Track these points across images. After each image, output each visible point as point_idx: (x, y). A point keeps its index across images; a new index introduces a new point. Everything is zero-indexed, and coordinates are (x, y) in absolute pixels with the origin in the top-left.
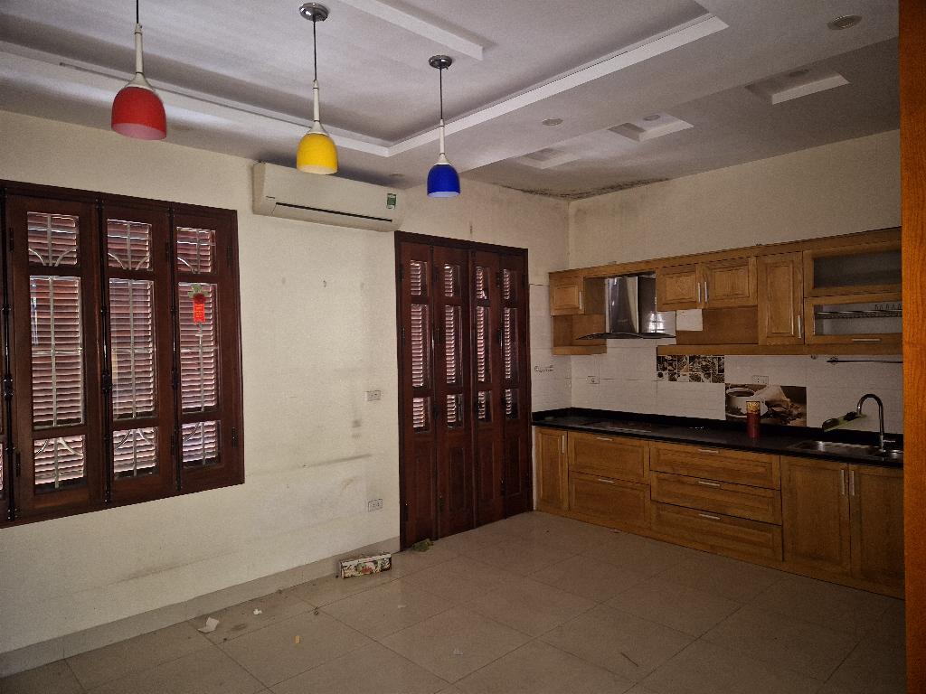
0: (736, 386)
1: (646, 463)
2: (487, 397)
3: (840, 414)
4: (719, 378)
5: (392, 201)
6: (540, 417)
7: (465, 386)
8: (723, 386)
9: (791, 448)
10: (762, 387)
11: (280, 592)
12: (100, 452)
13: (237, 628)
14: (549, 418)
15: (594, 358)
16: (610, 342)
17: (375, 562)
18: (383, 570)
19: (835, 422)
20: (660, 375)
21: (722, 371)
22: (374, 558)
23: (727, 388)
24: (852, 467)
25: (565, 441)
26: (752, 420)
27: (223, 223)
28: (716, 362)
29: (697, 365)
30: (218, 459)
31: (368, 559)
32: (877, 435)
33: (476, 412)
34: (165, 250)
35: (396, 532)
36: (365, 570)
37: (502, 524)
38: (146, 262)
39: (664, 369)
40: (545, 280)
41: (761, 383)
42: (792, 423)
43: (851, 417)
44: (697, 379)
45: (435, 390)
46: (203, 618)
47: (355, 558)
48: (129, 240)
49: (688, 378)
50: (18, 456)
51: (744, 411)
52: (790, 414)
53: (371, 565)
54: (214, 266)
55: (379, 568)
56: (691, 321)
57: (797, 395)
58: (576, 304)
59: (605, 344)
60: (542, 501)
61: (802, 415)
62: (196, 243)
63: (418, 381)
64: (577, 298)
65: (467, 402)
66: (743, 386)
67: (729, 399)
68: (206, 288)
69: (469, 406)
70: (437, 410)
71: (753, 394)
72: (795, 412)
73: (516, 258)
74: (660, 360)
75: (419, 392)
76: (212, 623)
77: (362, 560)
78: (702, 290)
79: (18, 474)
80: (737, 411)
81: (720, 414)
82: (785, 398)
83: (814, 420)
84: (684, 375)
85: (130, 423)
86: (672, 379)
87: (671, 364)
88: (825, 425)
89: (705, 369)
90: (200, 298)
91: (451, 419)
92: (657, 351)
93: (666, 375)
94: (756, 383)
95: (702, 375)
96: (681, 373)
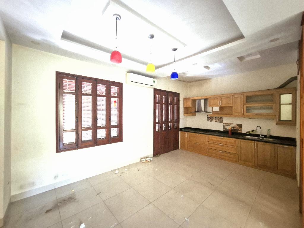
1: (206, 140)
2: (171, 125)
3: (250, 130)
4: (222, 121)
5: (154, 82)
6: (181, 129)
7: (167, 122)
9: (240, 137)
11: (130, 165)
12: (95, 134)
13: (122, 173)
14: (183, 129)
15: (193, 117)
16: (197, 114)
17: (149, 159)
18: (151, 161)
19: (249, 132)
20: (208, 121)
22: (149, 158)
23: (223, 124)
24: (256, 142)
25: (187, 134)
26: (230, 131)
27: (120, 85)
28: (221, 118)
29: (217, 119)
30: (118, 136)
31: (148, 159)
32: (259, 135)
33: (169, 128)
34: (108, 91)
35: (152, 153)
36: (147, 161)
37: (173, 152)
38: (104, 94)
39: (209, 119)
40: (183, 100)
41: (231, 123)
42: (239, 132)
43: (253, 131)
44: (217, 122)
45: (160, 123)
46: (115, 170)
47: (145, 158)
48: (102, 89)
50: (79, 134)
51: (227, 129)
52: (238, 130)
53: (148, 160)
54: (118, 95)
55: (150, 160)
56: (217, 109)
57: (240, 126)
58: (190, 105)
59: (195, 114)
60: (181, 147)
61: (241, 130)
62: (114, 90)
63: (157, 121)
64: (190, 104)
65: (167, 125)
66: (227, 123)
67: (224, 127)
68: (116, 99)
69: (167, 126)
70: (161, 127)
71: (230, 125)
72: (240, 129)
73: (177, 95)
74: (208, 117)
75: (157, 123)
76: (117, 172)
77: (146, 159)
78: (220, 102)
79: (79, 138)
80: (226, 129)
81: (222, 129)
82: (237, 126)
83: (244, 131)
84: (214, 121)
85: (100, 128)
86: (211, 121)
87: (211, 118)
88: (247, 132)
90: (115, 101)
91: (164, 129)
92: (208, 115)
93: (209, 121)
94: (230, 123)
95: (218, 121)
96: (213, 120)
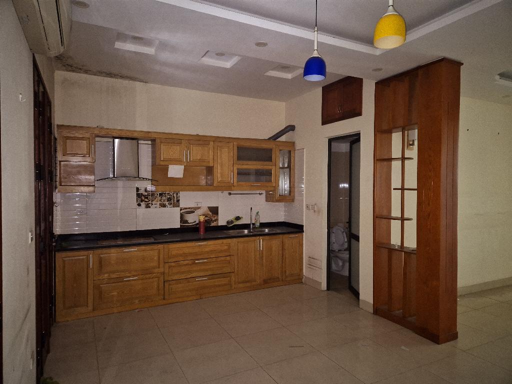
0: (186, 209)
3: (233, 217)
4: (176, 204)
8: (179, 209)
10: (199, 208)
19: (232, 222)
20: (139, 205)
21: (178, 201)
23: (181, 210)
26: (202, 225)
28: (175, 195)
29: (164, 198)
39: (142, 201)
41: (198, 206)
42: (212, 225)
43: (238, 218)
44: (164, 206)
49: (158, 205)
51: (191, 222)
52: (212, 220)
57: (214, 211)
61: (217, 220)
66: (189, 208)
67: (182, 216)
71: (194, 212)
72: (214, 219)
74: (138, 195)
78: (187, 155)
80: (186, 222)
81: (177, 225)
82: (209, 212)
83: (222, 222)
84: (156, 204)
86: (148, 206)
87: (147, 198)
88: (228, 222)
89: (169, 199)
92: (138, 189)
93: (143, 204)
94: (196, 206)
95: (167, 203)
96: (153, 203)
